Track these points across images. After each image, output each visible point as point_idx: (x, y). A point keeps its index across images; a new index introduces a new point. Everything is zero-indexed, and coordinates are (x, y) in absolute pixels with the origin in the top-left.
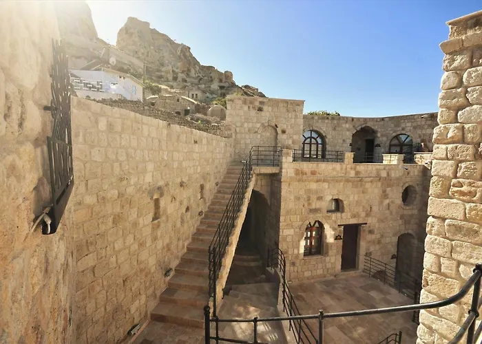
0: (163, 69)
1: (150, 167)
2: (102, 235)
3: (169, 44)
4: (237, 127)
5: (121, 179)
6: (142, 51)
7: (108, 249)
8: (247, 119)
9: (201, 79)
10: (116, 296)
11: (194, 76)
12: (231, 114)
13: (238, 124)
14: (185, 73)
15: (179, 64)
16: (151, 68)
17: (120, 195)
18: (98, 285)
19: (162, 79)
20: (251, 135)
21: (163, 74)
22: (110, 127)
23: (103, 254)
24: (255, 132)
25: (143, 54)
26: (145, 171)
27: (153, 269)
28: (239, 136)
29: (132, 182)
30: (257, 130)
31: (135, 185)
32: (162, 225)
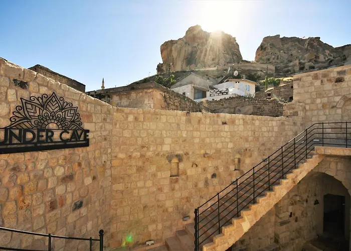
0: (291, 64)
1: (168, 141)
2: (129, 176)
3: (297, 43)
4: (306, 104)
5: (143, 147)
6: (273, 57)
7: (132, 184)
8: (320, 94)
9: (331, 61)
10: (137, 213)
11: (324, 60)
12: (299, 93)
13: (308, 101)
14: (313, 61)
15: (306, 56)
16: (279, 67)
17: (142, 156)
18: (125, 202)
19: (289, 73)
20: (327, 111)
21: (290, 68)
22: (136, 119)
23: (129, 186)
24: (333, 107)
25: (274, 59)
26: (162, 143)
27: (170, 210)
28: (308, 113)
29: (151, 149)
30: (335, 104)
31: (154, 151)
32: (180, 181)
